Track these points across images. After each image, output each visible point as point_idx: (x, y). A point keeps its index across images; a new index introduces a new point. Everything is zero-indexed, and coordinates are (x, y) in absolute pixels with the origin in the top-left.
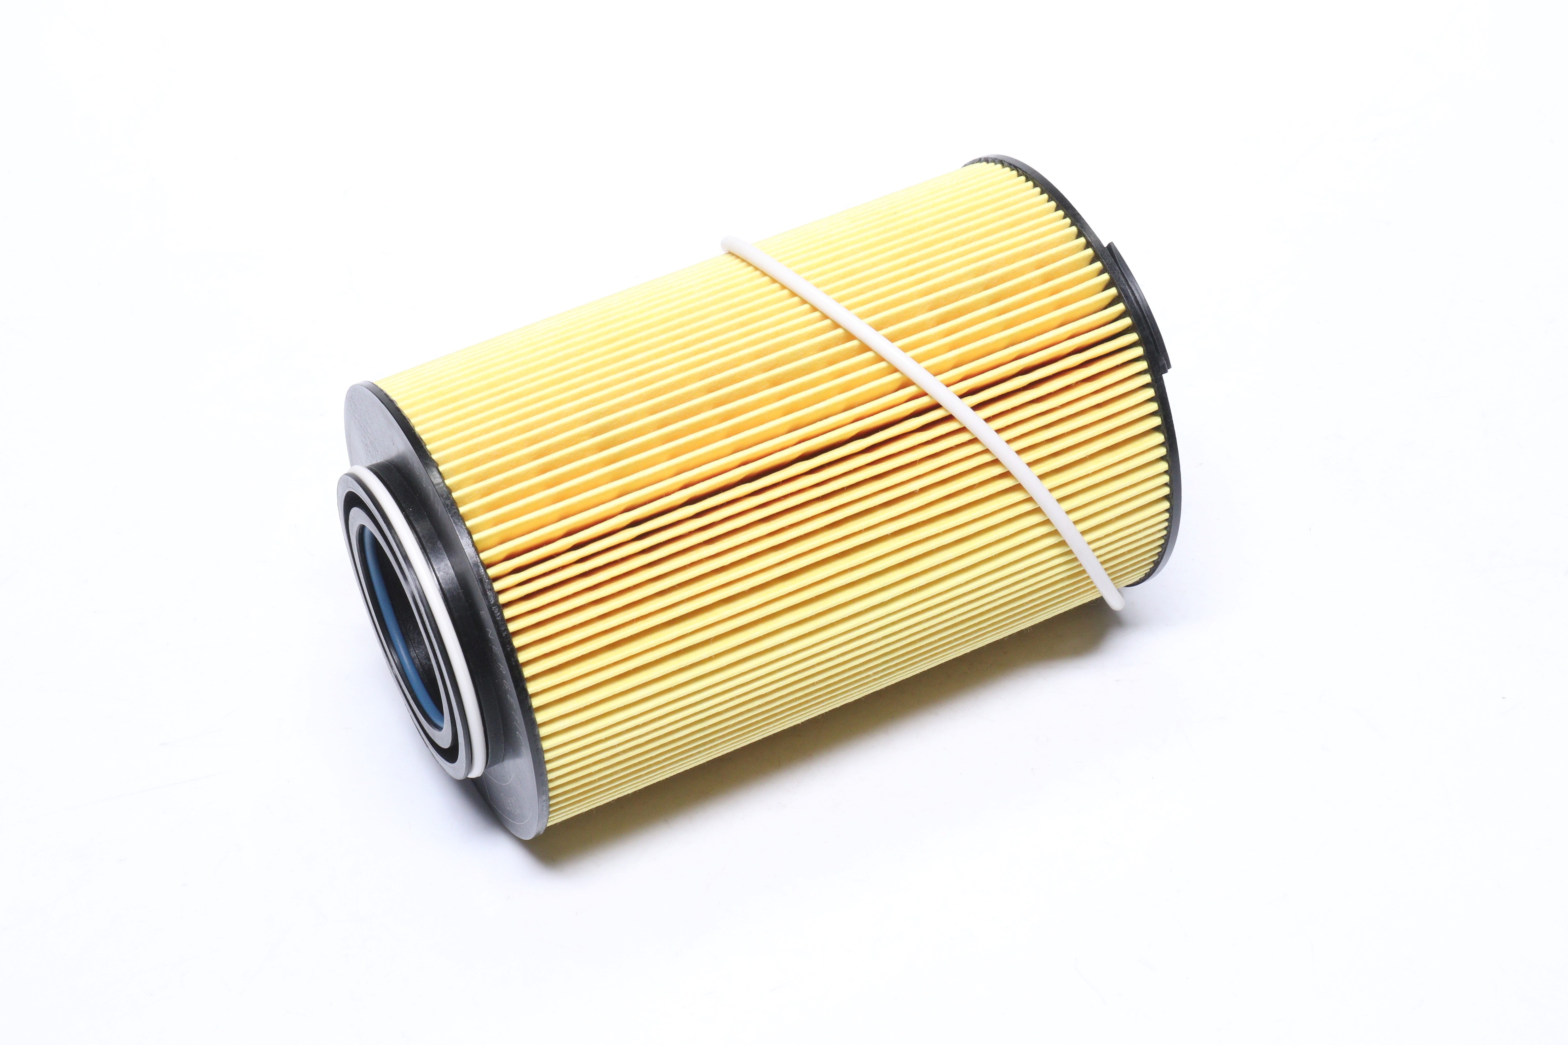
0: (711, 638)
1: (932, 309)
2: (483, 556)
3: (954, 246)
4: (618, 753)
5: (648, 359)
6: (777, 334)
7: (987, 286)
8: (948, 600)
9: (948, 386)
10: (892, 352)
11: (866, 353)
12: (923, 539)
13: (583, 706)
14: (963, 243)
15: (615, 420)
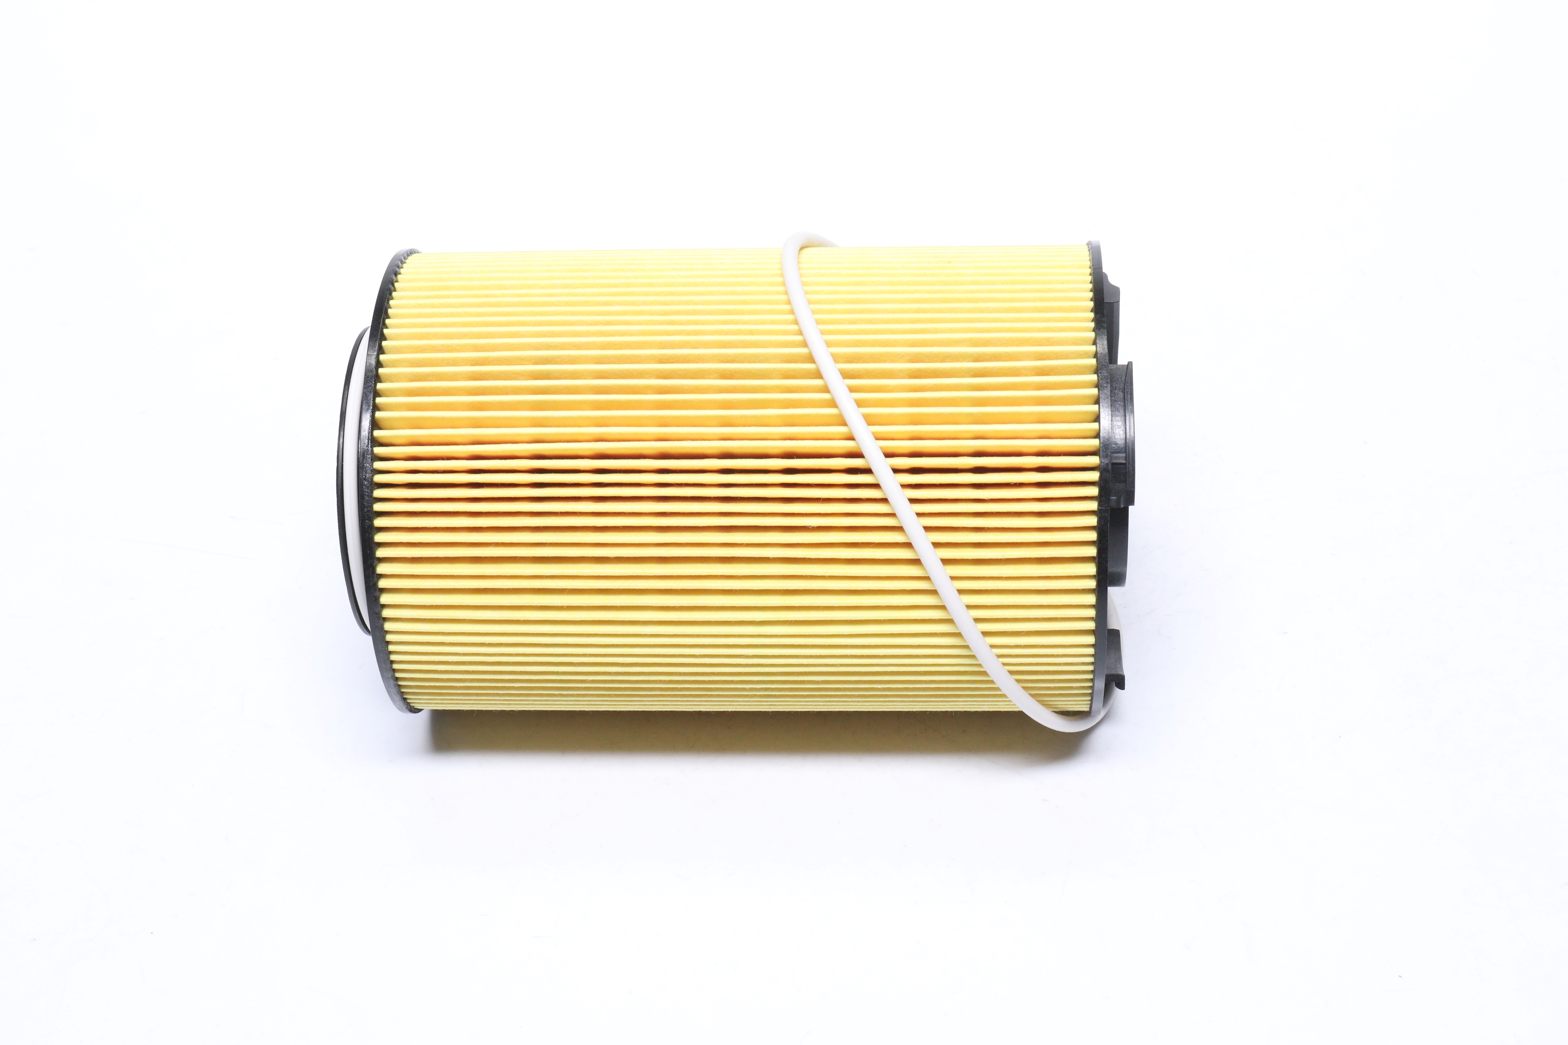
0: (567, 589)
1: (912, 361)
2: (377, 433)
3: (970, 311)
4: (465, 662)
5: (625, 313)
6: (751, 332)
7: (978, 358)
8: (828, 645)
9: (877, 439)
10: (839, 387)
11: (818, 380)
12: (806, 576)
13: (429, 604)
14: (982, 311)
15: (559, 357)
